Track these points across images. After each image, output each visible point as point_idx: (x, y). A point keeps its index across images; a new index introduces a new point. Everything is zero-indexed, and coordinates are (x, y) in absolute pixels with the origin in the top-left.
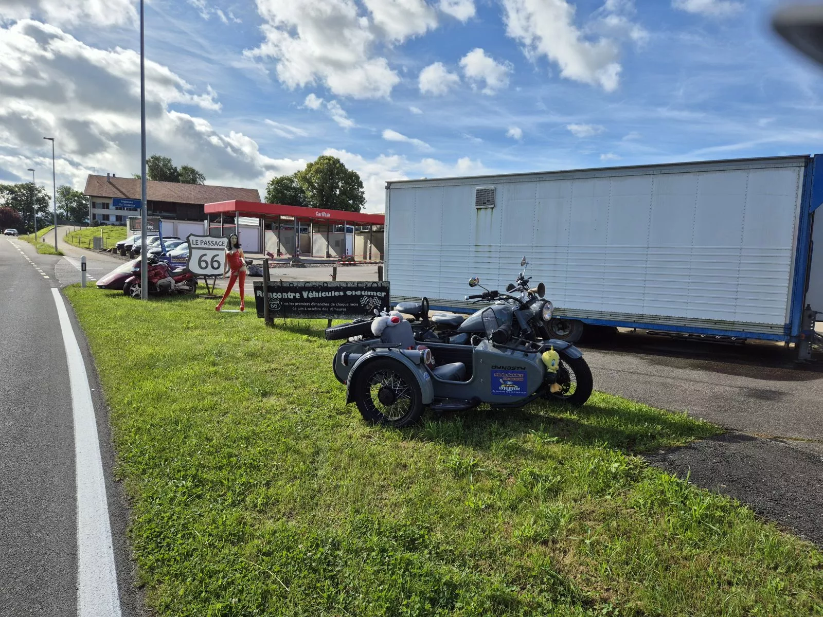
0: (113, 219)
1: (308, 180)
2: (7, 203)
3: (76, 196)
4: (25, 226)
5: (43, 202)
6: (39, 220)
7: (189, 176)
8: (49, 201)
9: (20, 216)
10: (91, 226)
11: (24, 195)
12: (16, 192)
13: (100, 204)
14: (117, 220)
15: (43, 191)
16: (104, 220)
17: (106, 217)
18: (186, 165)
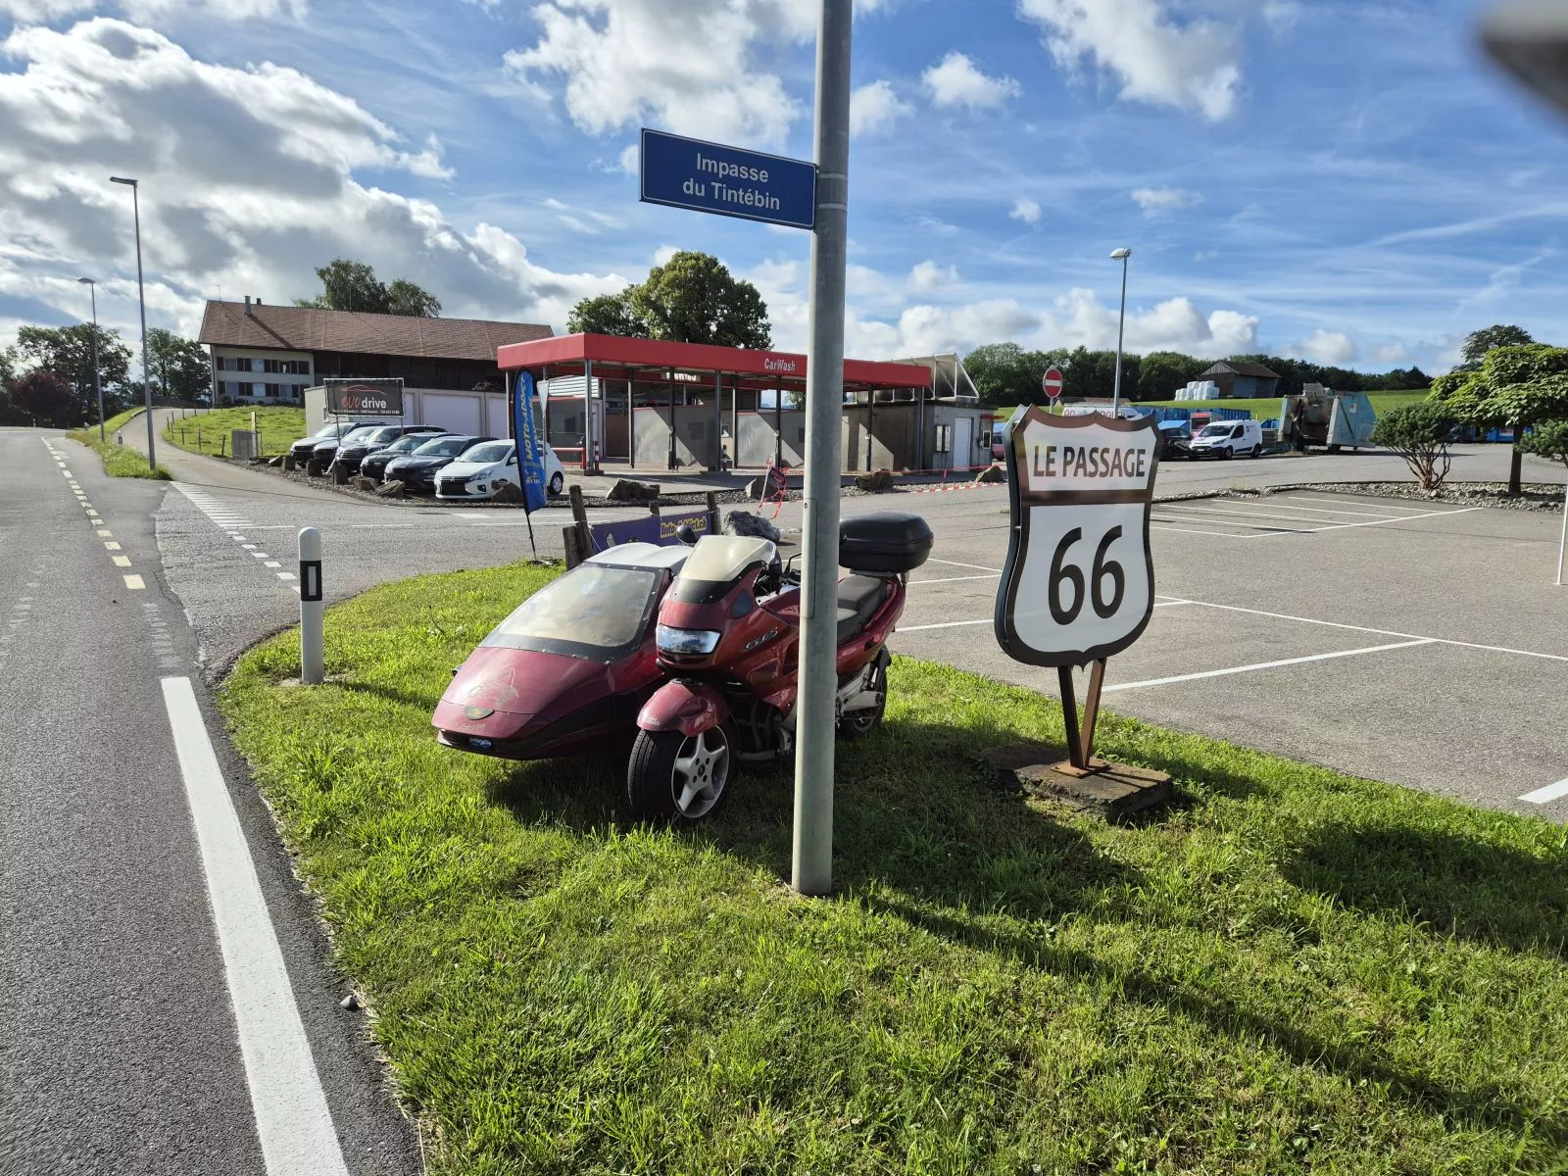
0: (259, 391)
1: (654, 302)
2: (46, 366)
3: (180, 348)
4: (81, 409)
5: (117, 364)
6: (109, 399)
7: (409, 302)
8: (129, 360)
9: (72, 391)
10: (217, 407)
11: (78, 348)
12: (63, 343)
13: (233, 360)
14: (268, 394)
15: (115, 341)
16: (242, 393)
17: (246, 389)
18: (401, 279)
